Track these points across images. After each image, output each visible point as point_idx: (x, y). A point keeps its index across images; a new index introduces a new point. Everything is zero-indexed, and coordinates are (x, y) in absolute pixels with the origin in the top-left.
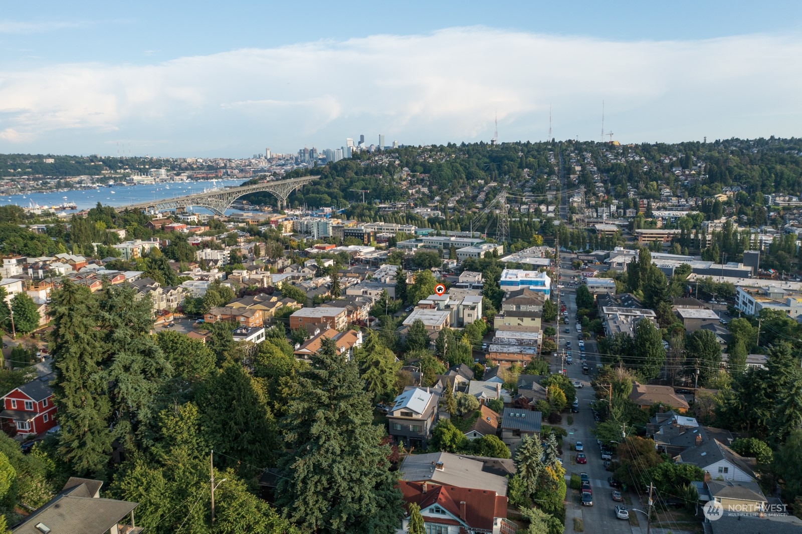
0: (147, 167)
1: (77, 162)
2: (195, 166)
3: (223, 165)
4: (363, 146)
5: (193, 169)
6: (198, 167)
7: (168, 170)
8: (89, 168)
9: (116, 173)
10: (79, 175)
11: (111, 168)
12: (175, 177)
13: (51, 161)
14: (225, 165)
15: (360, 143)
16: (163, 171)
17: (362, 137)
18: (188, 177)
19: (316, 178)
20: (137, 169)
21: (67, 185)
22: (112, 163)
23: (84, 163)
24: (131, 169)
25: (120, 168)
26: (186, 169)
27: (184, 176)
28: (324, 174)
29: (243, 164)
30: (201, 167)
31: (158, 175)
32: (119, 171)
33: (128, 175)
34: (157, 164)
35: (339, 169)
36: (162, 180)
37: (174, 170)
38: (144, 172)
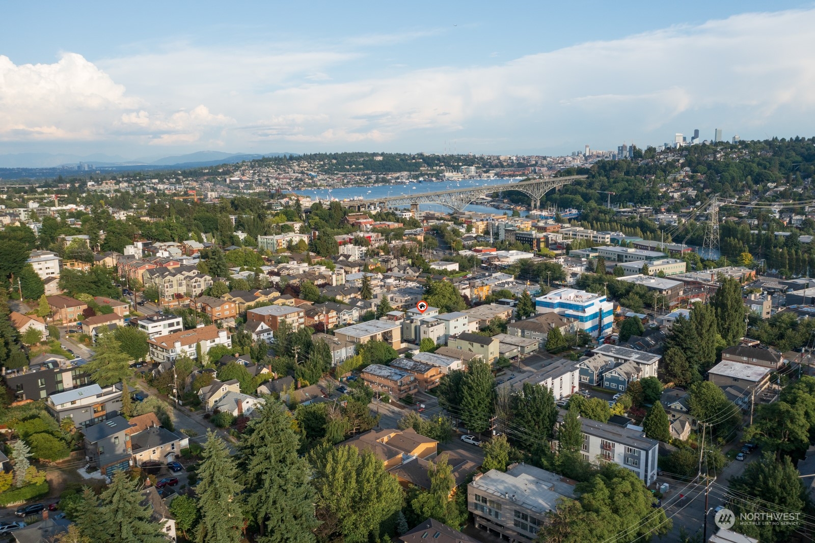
0: (460, 164)
1: (401, 160)
2: (505, 164)
3: (534, 162)
4: (697, 141)
5: (502, 166)
6: (508, 164)
7: (477, 168)
8: (410, 165)
9: (432, 169)
10: (400, 171)
11: (429, 165)
12: (483, 174)
13: (380, 158)
14: (537, 163)
15: (693, 138)
16: (473, 168)
17: (697, 132)
18: (496, 174)
19: (582, 177)
20: (451, 166)
21: (384, 181)
22: (431, 161)
23: (407, 160)
24: (446, 166)
25: (437, 165)
26: (496, 166)
27: (492, 174)
28: (591, 173)
29: (555, 162)
30: (511, 165)
31: (467, 173)
32: (435, 168)
33: (442, 171)
34: (469, 161)
35: (608, 168)
36: (471, 177)
37: (485, 167)
38: (456, 169)
